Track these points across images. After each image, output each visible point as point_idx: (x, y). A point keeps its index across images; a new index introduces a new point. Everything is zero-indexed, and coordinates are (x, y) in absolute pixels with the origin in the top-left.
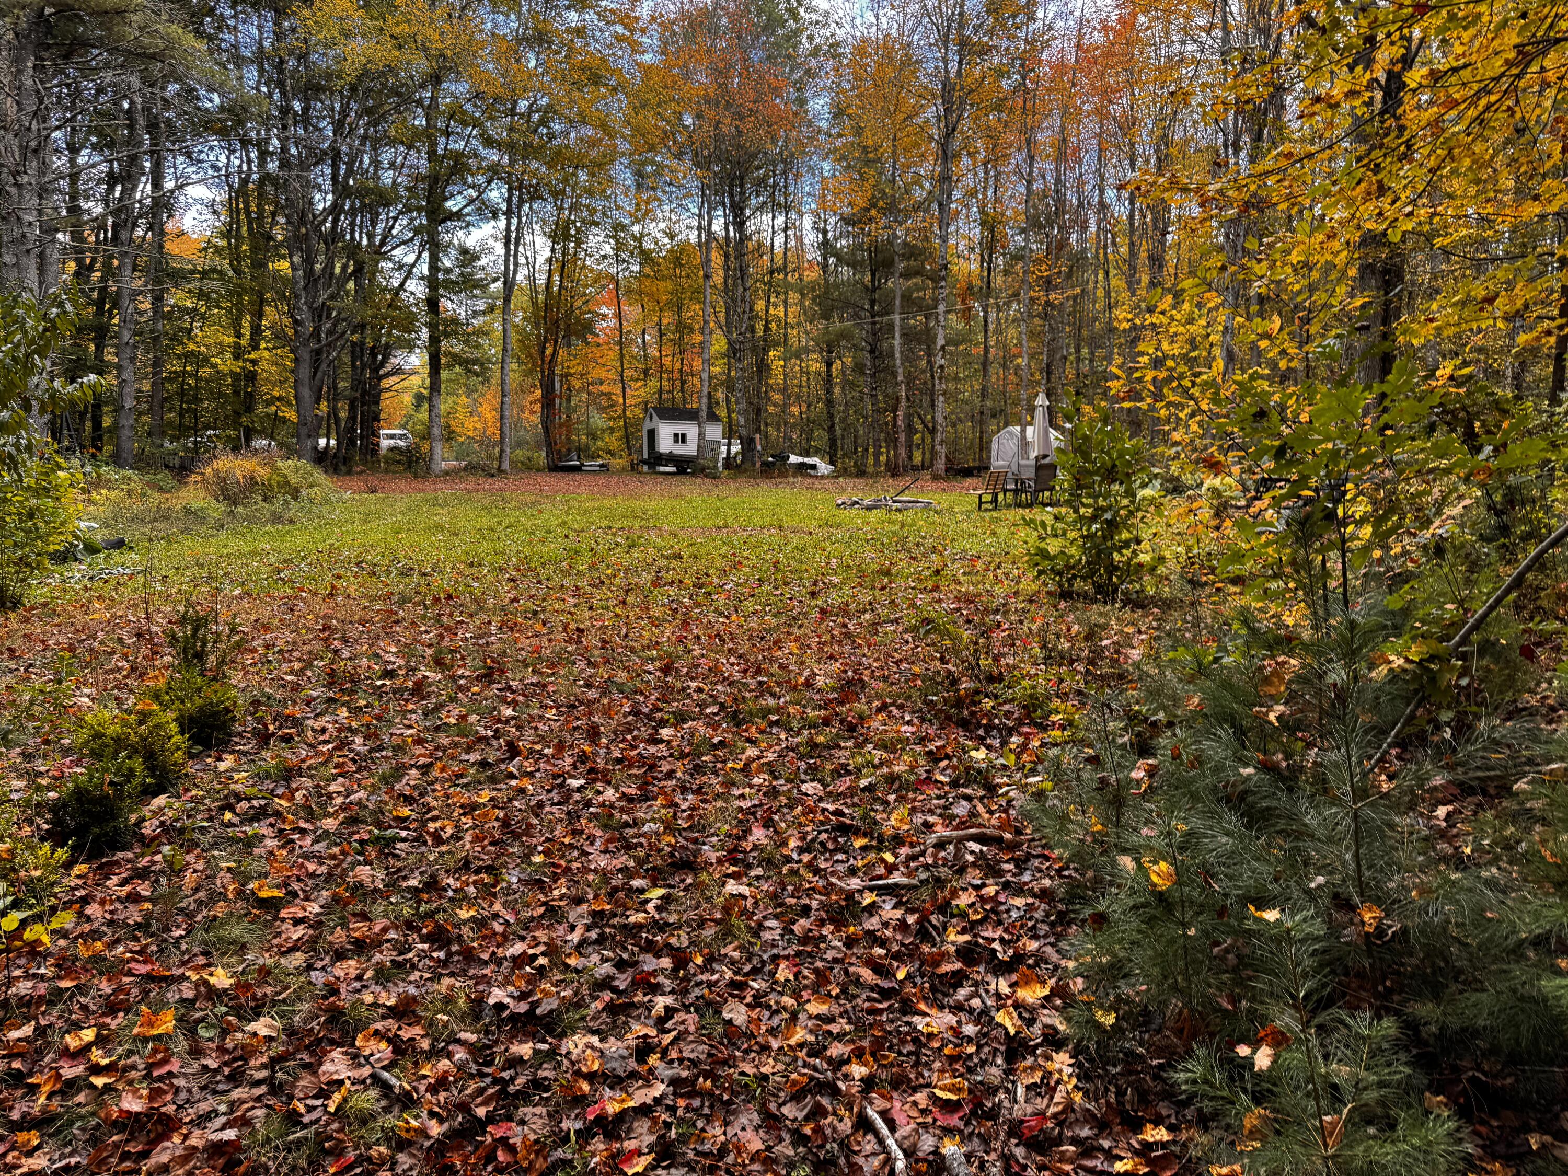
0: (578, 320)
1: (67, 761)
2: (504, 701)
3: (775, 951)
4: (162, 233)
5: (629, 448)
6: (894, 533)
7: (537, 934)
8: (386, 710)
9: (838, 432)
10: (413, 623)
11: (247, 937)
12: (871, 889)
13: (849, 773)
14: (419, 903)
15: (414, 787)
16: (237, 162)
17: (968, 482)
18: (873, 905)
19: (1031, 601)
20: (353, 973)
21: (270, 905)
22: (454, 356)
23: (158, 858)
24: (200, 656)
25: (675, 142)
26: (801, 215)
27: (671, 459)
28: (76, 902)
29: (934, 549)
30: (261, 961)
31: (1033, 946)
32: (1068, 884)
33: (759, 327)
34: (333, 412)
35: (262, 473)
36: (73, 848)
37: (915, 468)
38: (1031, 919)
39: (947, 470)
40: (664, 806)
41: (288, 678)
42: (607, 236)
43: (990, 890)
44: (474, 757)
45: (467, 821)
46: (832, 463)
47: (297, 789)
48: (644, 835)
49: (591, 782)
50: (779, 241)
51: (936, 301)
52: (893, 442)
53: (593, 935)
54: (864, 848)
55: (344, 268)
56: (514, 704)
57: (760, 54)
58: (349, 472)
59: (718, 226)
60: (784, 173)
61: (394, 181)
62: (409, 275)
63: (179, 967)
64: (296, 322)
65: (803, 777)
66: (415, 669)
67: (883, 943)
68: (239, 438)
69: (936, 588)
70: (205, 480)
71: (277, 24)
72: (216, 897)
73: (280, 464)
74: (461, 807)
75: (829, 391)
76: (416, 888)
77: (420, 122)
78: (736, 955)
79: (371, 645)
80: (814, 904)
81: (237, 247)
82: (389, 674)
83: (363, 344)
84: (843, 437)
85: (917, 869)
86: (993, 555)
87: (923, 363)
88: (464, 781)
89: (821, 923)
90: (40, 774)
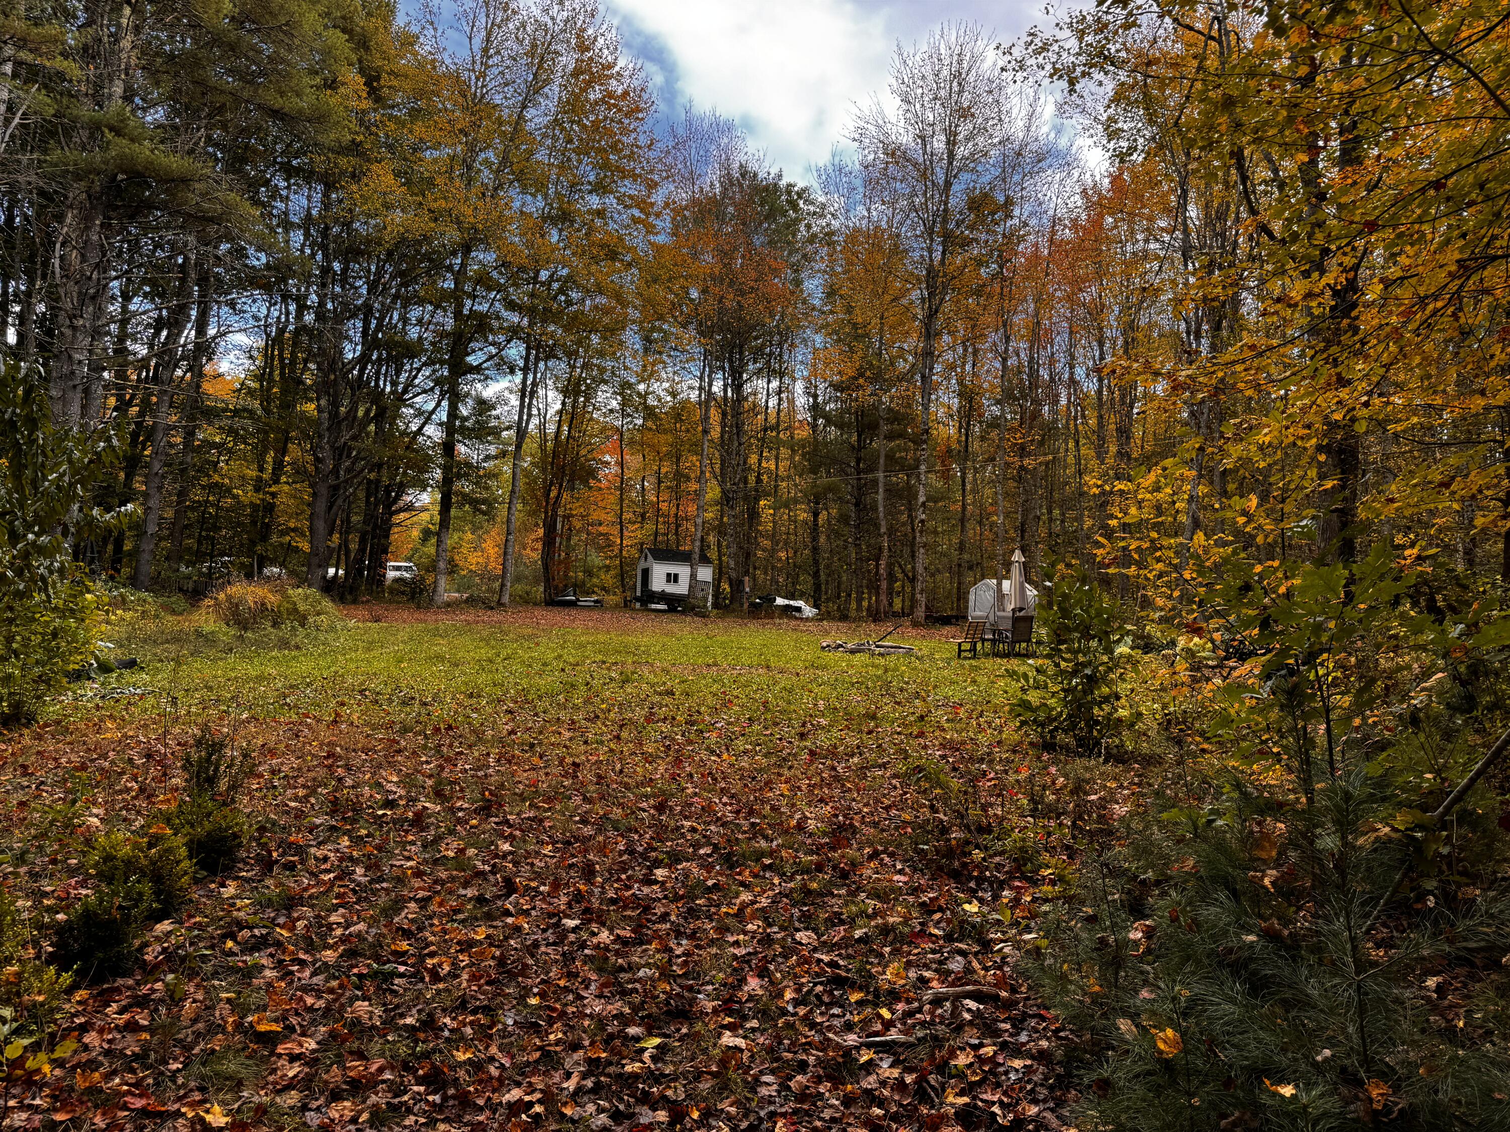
0: (583, 467)
1: (73, 882)
2: (501, 835)
3: (772, 1108)
4: (201, 375)
5: (623, 586)
6: (878, 677)
7: (533, 1080)
8: (386, 840)
9: (823, 577)
10: (414, 752)
11: (244, 1073)
12: (869, 1046)
13: (842, 922)
14: (416, 1042)
15: (412, 921)
16: (276, 314)
17: (947, 630)
18: (870, 1062)
19: (1014, 752)
20: (348, 1114)
21: (269, 1040)
22: (464, 496)
23: (159, 985)
24: (212, 781)
25: (682, 313)
26: (794, 380)
27: (663, 597)
28: (74, 1029)
29: (917, 695)
30: (256, 1099)
31: (1033, 1110)
32: (1066, 1046)
33: (752, 478)
34: (345, 543)
35: (273, 599)
36: (77, 972)
37: (895, 615)
38: (1029, 1082)
39: (927, 617)
40: (658, 951)
41: (293, 804)
42: (615, 393)
43: (988, 1051)
44: (470, 892)
45: (464, 960)
46: (816, 606)
47: (298, 919)
48: (639, 980)
49: (586, 922)
50: (773, 402)
51: (918, 462)
52: (874, 588)
53: (589, 1083)
54: (860, 1003)
55: (368, 411)
56: (511, 838)
57: (762, 239)
58: (355, 602)
59: (717, 387)
60: (780, 345)
61: (420, 338)
62: (428, 420)
63: (175, 1102)
64: (318, 460)
65: (797, 924)
66: (416, 800)
67: (881, 1103)
68: (252, 565)
69: (921, 734)
70: (218, 604)
71: (326, 195)
72: (214, 1029)
73: (290, 592)
74: (458, 943)
75: (815, 539)
76: (413, 1026)
77: (449, 284)
78: (733, 1110)
79: (374, 774)
80: (811, 1060)
81: (269, 389)
82: (390, 804)
83: (378, 481)
84: (827, 583)
85: (914, 1026)
86: (975, 703)
87: (904, 517)
88: (461, 916)
89: (818, 1080)
90: (46, 895)
